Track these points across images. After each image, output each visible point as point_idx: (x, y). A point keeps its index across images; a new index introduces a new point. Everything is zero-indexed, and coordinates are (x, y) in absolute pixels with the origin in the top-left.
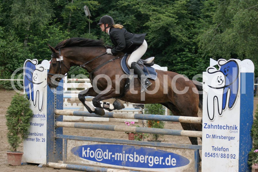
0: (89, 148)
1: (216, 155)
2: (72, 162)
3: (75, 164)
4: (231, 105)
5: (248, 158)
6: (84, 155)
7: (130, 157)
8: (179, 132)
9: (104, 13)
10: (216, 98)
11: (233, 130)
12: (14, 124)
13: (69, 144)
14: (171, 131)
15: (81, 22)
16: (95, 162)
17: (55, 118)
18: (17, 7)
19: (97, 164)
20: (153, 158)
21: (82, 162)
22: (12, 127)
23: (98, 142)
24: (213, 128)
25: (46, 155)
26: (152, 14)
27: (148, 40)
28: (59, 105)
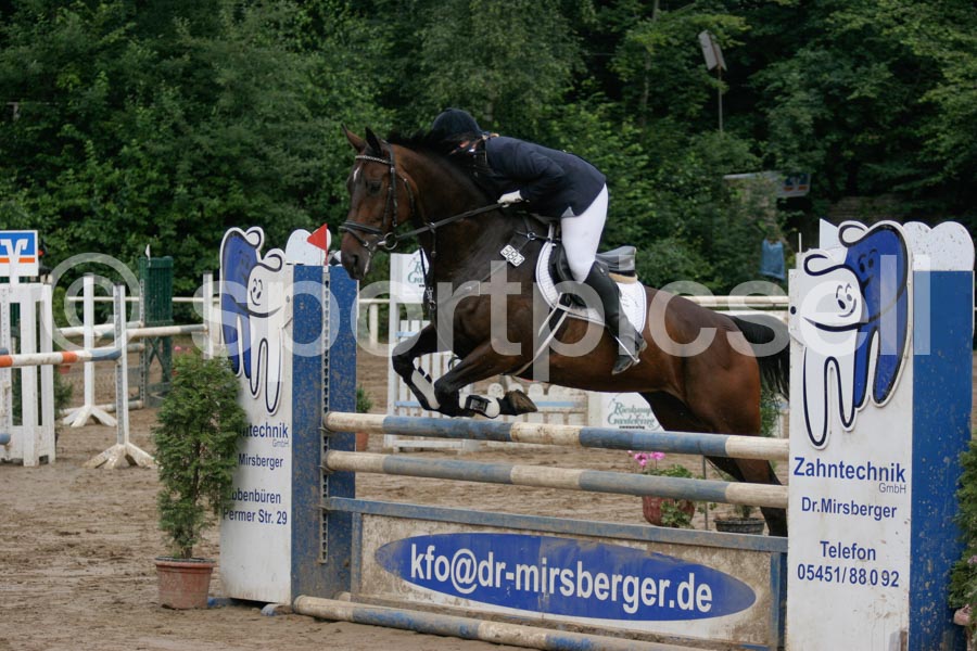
0: (431, 548)
1: (835, 575)
2: (377, 596)
3: (387, 603)
5: (949, 586)
6: (417, 571)
7: (564, 580)
8: (720, 490)
10: (831, 364)
11: (890, 483)
13: (370, 532)
14: (694, 487)
15: (686, 92)
16: (452, 598)
17: (325, 438)
19: (457, 603)
20: (636, 581)
21: (411, 598)
23: (462, 524)
24: (824, 475)
25: (289, 570)
26: (952, 59)
27: (936, 153)
28: (339, 393)
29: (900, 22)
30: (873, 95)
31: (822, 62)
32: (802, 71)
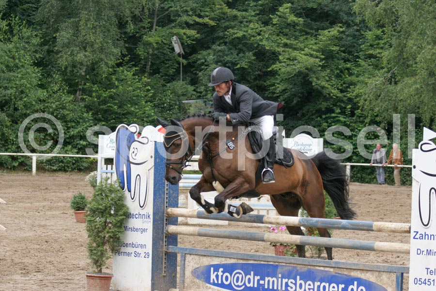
0: (221, 269)
2: (193, 290)
6: (213, 279)
7: (290, 284)
8: (371, 245)
9: (204, 49)
10: (433, 191)
12: (98, 228)
13: (189, 262)
14: (358, 243)
15: (168, 64)
17: (166, 220)
18: (66, 37)
20: (327, 285)
22: (96, 233)
23: (238, 259)
24: (428, 239)
25: (150, 279)
26: (283, 51)
27: (274, 93)
28: (172, 199)
29: (259, 34)
30: (246, 67)
31: (223, 51)
32: (214, 55)
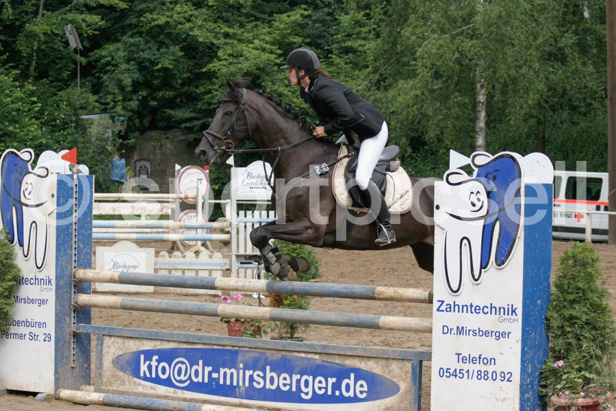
0: (155, 357)
1: (466, 375)
2: (115, 388)
3: (123, 393)
4: (503, 258)
5: (540, 381)
6: (144, 372)
7: (256, 378)
8: (374, 321)
9: (111, 42)
11: (506, 316)
13: (109, 347)
14: (355, 319)
15: (60, 63)
16: (172, 390)
17: (75, 286)
19: (175, 393)
20: (310, 379)
21: (140, 389)
23: (179, 342)
24: (459, 312)
25: (53, 372)
26: (224, 44)
28: (82, 257)
29: (189, 21)
30: (171, 67)
31: (137, 45)
32: (125, 51)
